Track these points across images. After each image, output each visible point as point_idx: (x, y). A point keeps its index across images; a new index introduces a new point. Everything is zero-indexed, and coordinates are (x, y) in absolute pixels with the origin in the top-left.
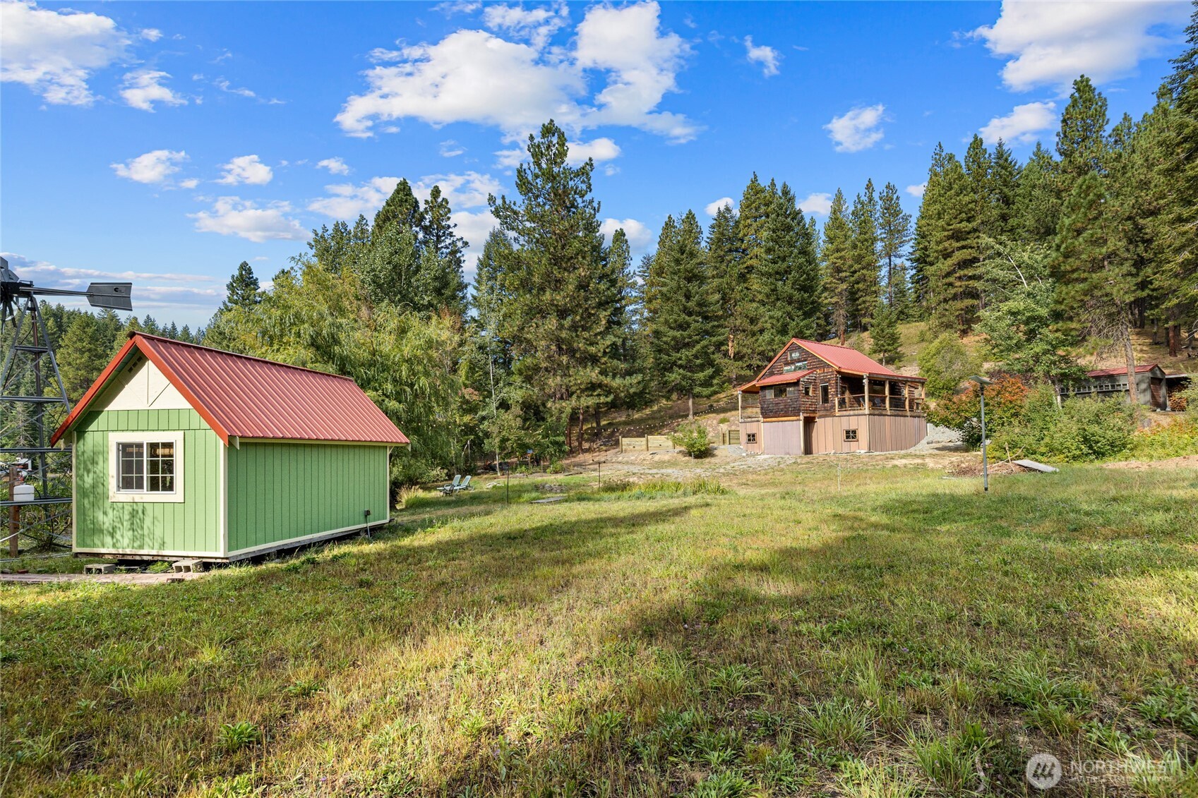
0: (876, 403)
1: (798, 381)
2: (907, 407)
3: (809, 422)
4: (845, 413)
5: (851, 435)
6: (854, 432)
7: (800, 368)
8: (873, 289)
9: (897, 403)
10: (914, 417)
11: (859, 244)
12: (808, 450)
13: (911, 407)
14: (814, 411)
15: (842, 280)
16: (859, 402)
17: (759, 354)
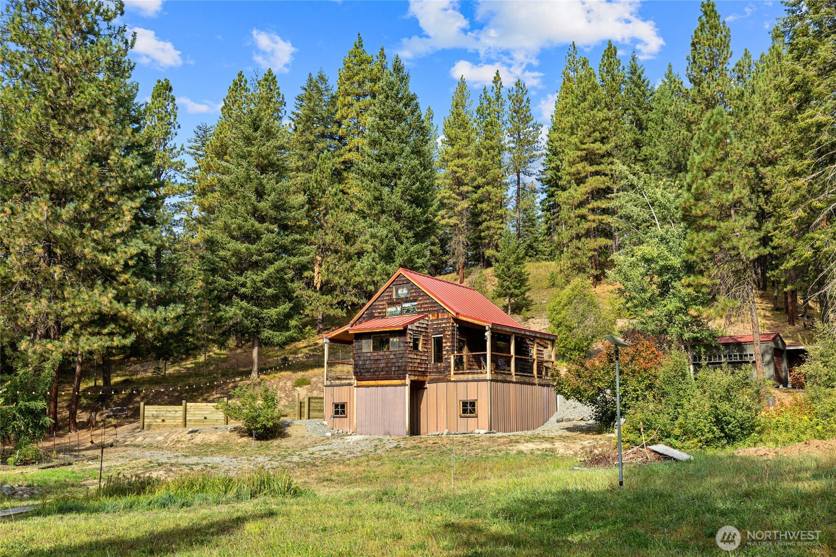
0: (501, 365)
1: (406, 328)
2: (535, 372)
3: (417, 389)
4: (462, 377)
5: (469, 408)
6: (473, 404)
7: (408, 311)
8: (499, 212)
9: (524, 366)
10: (543, 385)
11: (484, 152)
12: (415, 429)
13: (539, 372)
14: (424, 373)
15: (463, 196)
16: (479, 362)
17: (355, 287)
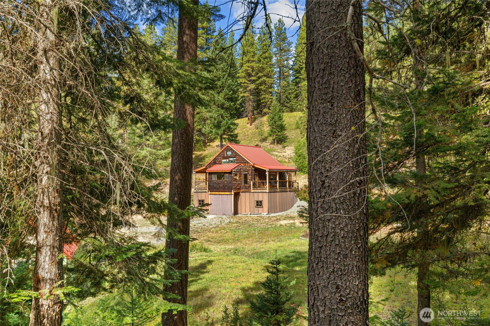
0: (272, 186)
1: (232, 171)
2: (288, 186)
3: (237, 195)
4: (256, 191)
5: (259, 204)
6: (261, 202)
7: (232, 162)
9: (283, 184)
10: (291, 192)
12: (236, 212)
14: (239, 189)
16: (264, 184)
